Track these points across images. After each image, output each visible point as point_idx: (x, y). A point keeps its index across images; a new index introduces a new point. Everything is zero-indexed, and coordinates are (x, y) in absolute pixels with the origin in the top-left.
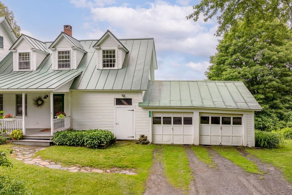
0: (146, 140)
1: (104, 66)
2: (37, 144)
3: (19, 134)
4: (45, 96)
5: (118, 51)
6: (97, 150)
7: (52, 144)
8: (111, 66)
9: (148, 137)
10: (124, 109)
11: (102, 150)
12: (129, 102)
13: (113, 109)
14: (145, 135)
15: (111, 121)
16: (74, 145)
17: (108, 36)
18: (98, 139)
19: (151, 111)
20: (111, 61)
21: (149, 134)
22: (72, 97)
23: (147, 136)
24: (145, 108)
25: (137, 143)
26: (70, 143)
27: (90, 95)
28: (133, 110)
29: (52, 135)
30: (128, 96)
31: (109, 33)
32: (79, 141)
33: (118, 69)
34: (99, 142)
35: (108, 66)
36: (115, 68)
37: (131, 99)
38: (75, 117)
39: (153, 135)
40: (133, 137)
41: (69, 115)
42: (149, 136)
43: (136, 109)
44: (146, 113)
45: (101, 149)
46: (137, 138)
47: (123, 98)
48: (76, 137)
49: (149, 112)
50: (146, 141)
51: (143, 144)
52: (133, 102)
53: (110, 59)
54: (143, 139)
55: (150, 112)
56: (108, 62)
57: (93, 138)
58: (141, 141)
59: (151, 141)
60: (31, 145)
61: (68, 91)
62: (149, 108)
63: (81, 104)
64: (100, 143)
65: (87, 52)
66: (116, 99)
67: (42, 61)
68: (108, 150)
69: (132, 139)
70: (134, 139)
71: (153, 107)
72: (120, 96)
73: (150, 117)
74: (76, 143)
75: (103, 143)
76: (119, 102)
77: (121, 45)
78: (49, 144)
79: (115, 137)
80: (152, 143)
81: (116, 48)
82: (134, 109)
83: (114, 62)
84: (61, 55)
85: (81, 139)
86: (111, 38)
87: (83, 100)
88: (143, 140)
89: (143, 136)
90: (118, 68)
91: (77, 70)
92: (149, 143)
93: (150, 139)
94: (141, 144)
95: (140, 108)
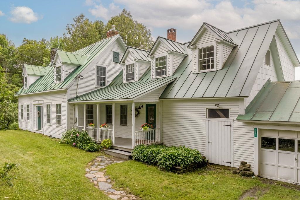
0: (249, 170)
1: (201, 69)
2: (120, 156)
3: (107, 143)
4: (140, 106)
5: (217, 47)
6: (170, 173)
7: (130, 158)
8: (209, 68)
9: (252, 166)
10: (220, 123)
11: (176, 174)
12: (225, 113)
13: (205, 122)
14: (247, 163)
15: (203, 138)
16: (147, 163)
17: (205, 30)
18: (173, 160)
19: (258, 127)
20: (209, 61)
21: (253, 162)
22: (162, 107)
23: (250, 165)
24: (248, 123)
25: (235, 173)
26: (144, 160)
27: (180, 105)
28: (231, 126)
29: (133, 148)
30: (224, 106)
31: (205, 26)
32: (153, 159)
33: (217, 71)
34: (174, 163)
35: (205, 68)
36: (215, 69)
37: (228, 110)
38: (165, 130)
39: (261, 164)
40: (231, 163)
41: (160, 127)
42: (254, 164)
43: (234, 124)
44: (250, 131)
45: (175, 172)
46: (237, 165)
47: (217, 108)
48: (151, 154)
49: (254, 129)
50: (248, 172)
51: (244, 175)
52: (232, 113)
53: (207, 59)
54: (244, 168)
55: (256, 129)
56: (205, 63)
57: (166, 158)
58: (242, 170)
59: (256, 173)
60: (115, 156)
61: (157, 100)
62: (254, 124)
63: (171, 115)
64: (176, 165)
65: (188, 55)
66: (209, 109)
67: (145, 71)
68: (181, 176)
69: (229, 165)
70: (232, 165)
71: (259, 122)
72: (213, 106)
73: (256, 136)
74: (150, 161)
75: (179, 165)
76: (213, 113)
77: (220, 38)
78: (128, 157)
79: (207, 159)
80: (258, 176)
81: (214, 44)
82: (232, 124)
83: (213, 61)
84: (158, 62)
85: (156, 157)
86: (208, 32)
87: (173, 110)
88: (244, 170)
89: (243, 164)
90: (217, 69)
91: (172, 77)
92: (253, 175)
93: (255, 169)
94: (240, 174)
95: (241, 123)
